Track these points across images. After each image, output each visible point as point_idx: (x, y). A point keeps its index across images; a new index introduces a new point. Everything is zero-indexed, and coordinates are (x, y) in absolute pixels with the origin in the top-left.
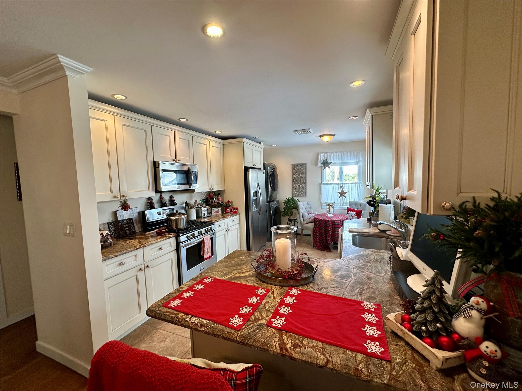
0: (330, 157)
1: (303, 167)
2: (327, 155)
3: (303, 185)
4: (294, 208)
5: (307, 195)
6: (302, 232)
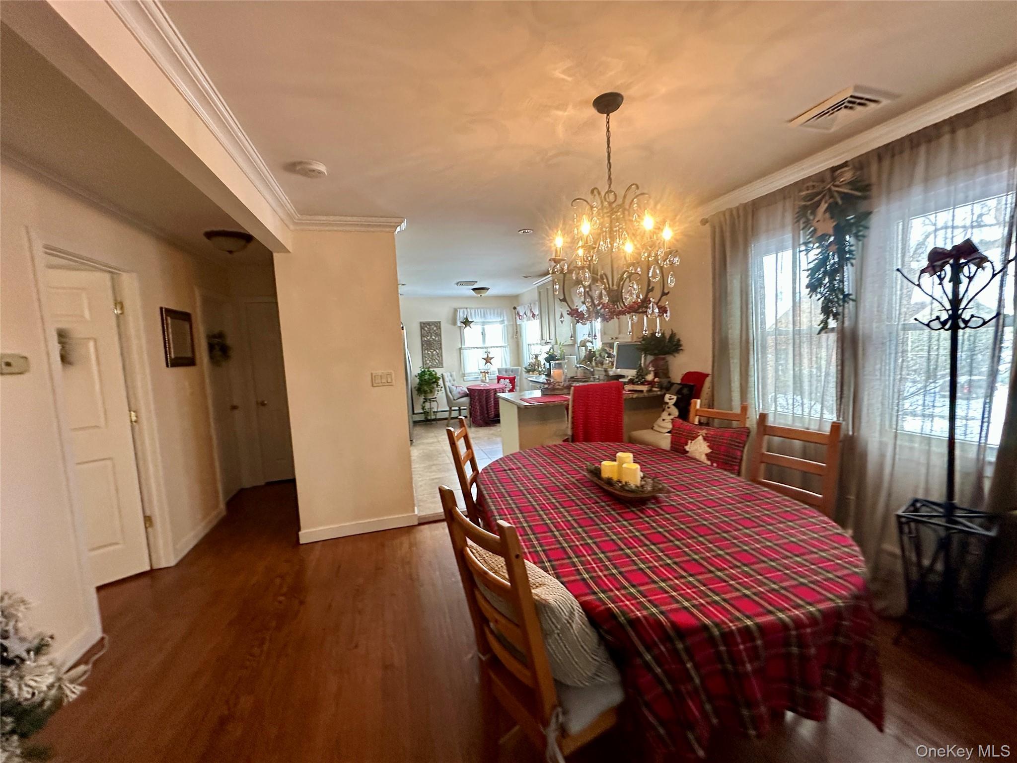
0: (471, 314)
1: (436, 326)
2: (467, 312)
3: (437, 351)
4: (434, 382)
5: (444, 365)
6: (450, 414)
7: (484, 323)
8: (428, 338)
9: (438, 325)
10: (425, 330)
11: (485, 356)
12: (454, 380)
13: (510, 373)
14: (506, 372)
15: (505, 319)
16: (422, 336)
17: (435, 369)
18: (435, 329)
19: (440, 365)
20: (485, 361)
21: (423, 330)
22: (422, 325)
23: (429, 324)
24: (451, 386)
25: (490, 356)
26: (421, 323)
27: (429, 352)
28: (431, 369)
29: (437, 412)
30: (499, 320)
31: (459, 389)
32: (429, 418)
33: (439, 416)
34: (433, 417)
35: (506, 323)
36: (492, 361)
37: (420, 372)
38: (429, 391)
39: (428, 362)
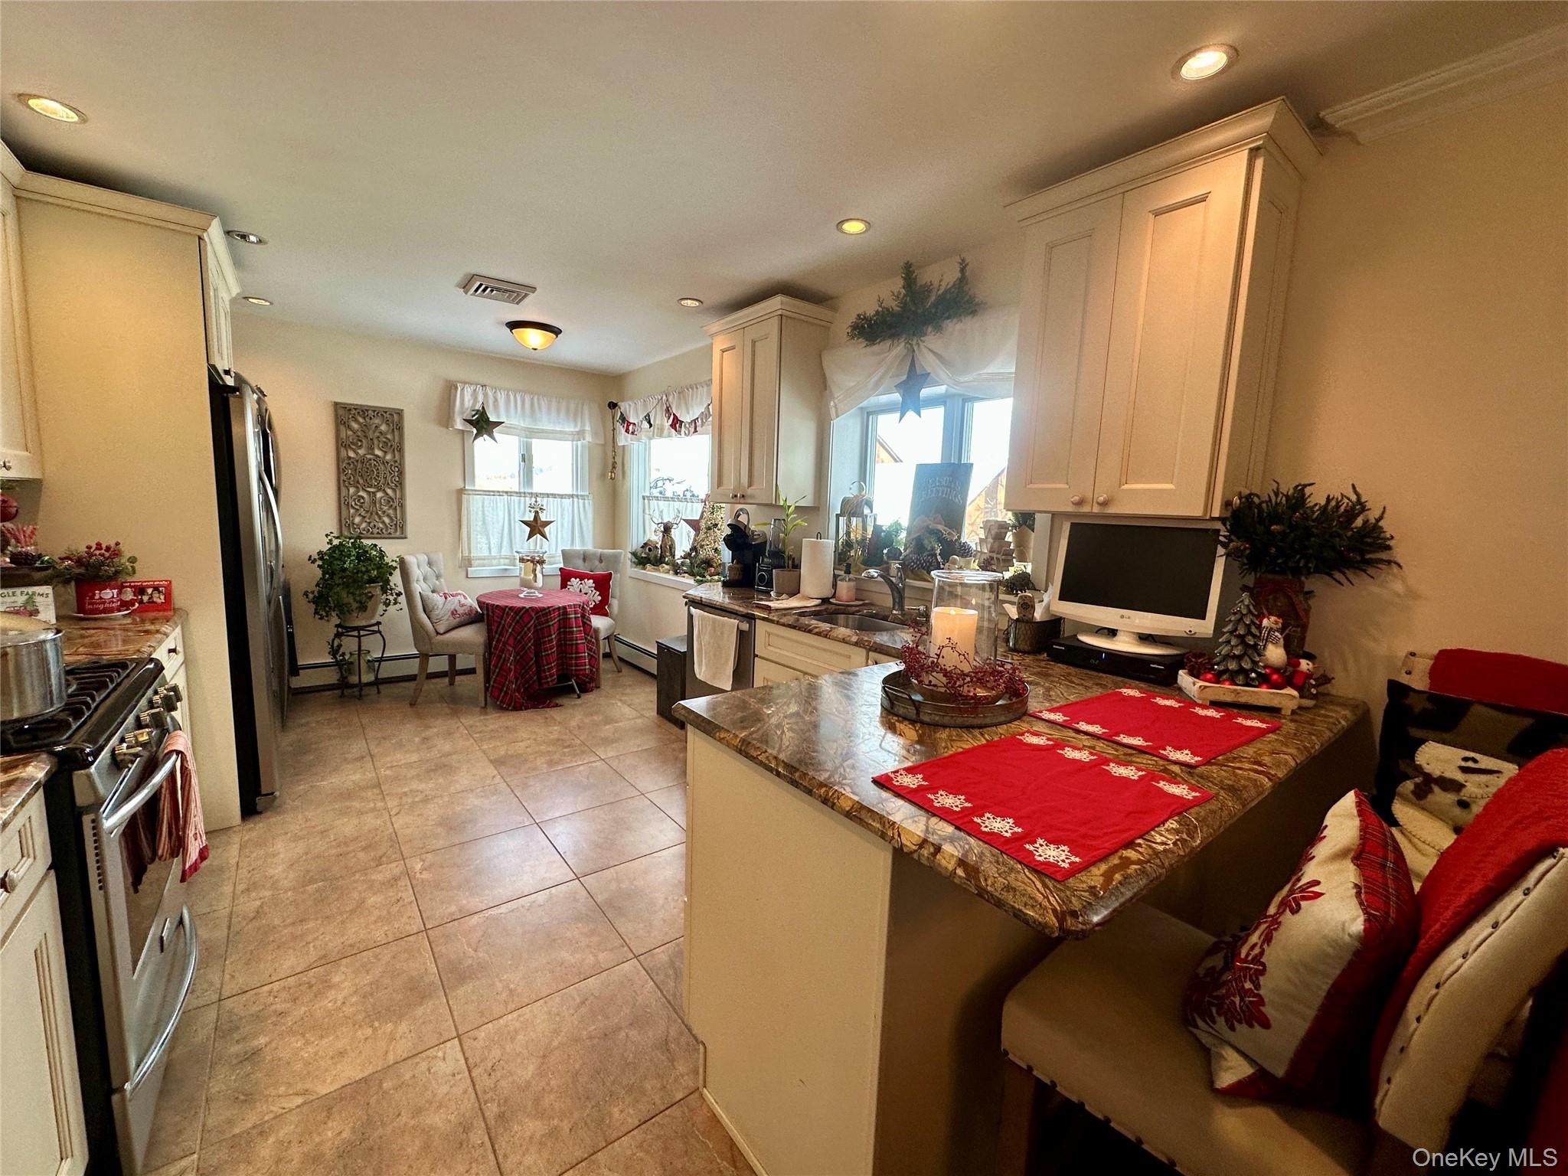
0: (496, 400)
1: (387, 423)
2: (486, 395)
3: (389, 491)
4: (372, 581)
5: (410, 529)
6: (424, 664)
7: (532, 433)
8: (361, 452)
9: (394, 419)
10: (349, 427)
11: (530, 517)
12: (438, 577)
13: (597, 563)
14: (584, 560)
15: (587, 428)
16: (341, 444)
17: (380, 543)
18: (383, 428)
19: (398, 530)
20: (528, 529)
21: (342, 428)
22: (341, 412)
23: (363, 411)
24: (428, 593)
25: (543, 517)
26: (336, 404)
27: (362, 494)
28: (367, 542)
29: (381, 660)
30: (570, 428)
31: (453, 603)
32: (354, 679)
33: (387, 671)
34: (368, 677)
35: (588, 438)
36: (547, 530)
37: (326, 548)
38: (355, 605)
39: (357, 520)
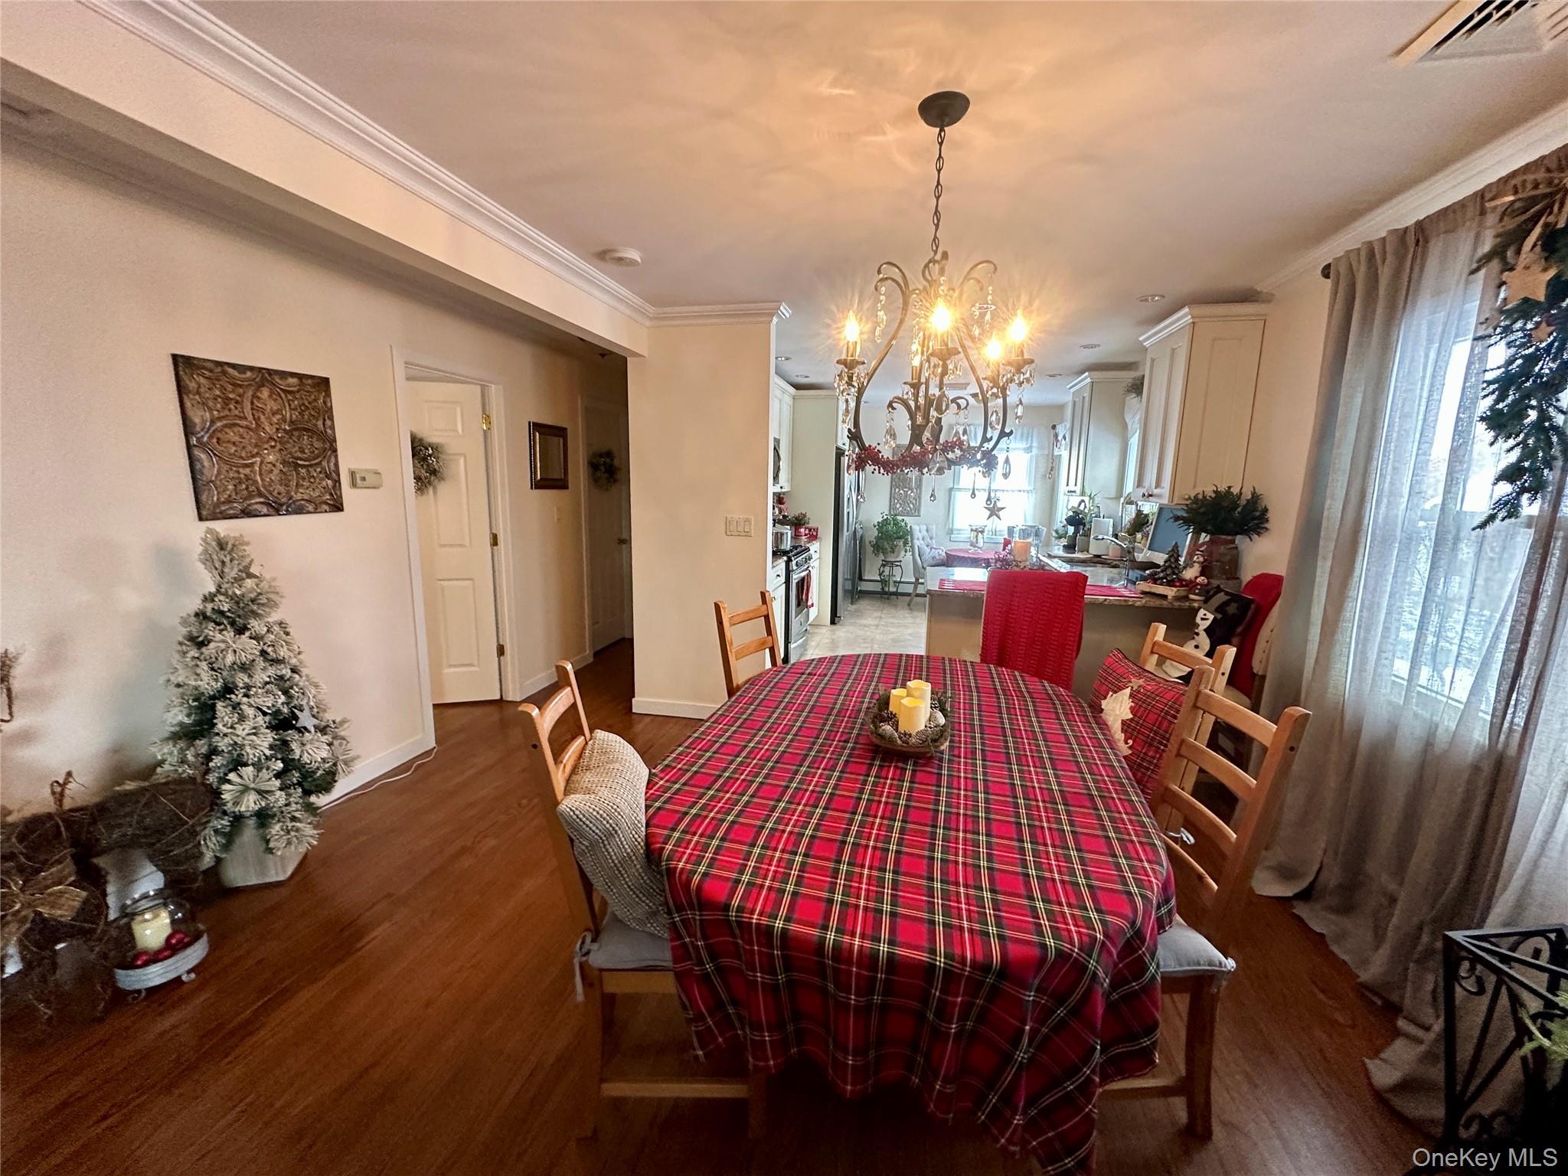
3: (914, 491)
4: (899, 538)
5: (922, 512)
6: (916, 588)
11: (990, 505)
12: (931, 538)
14: (1021, 532)
15: (1035, 444)
17: (905, 518)
19: (916, 512)
20: (988, 513)
24: (922, 546)
25: (999, 505)
27: (902, 492)
28: (899, 518)
29: (900, 582)
31: (935, 553)
32: (886, 589)
33: (903, 589)
34: (893, 589)
35: (1035, 451)
36: (1001, 513)
37: (880, 520)
38: (889, 550)
39: (898, 506)
